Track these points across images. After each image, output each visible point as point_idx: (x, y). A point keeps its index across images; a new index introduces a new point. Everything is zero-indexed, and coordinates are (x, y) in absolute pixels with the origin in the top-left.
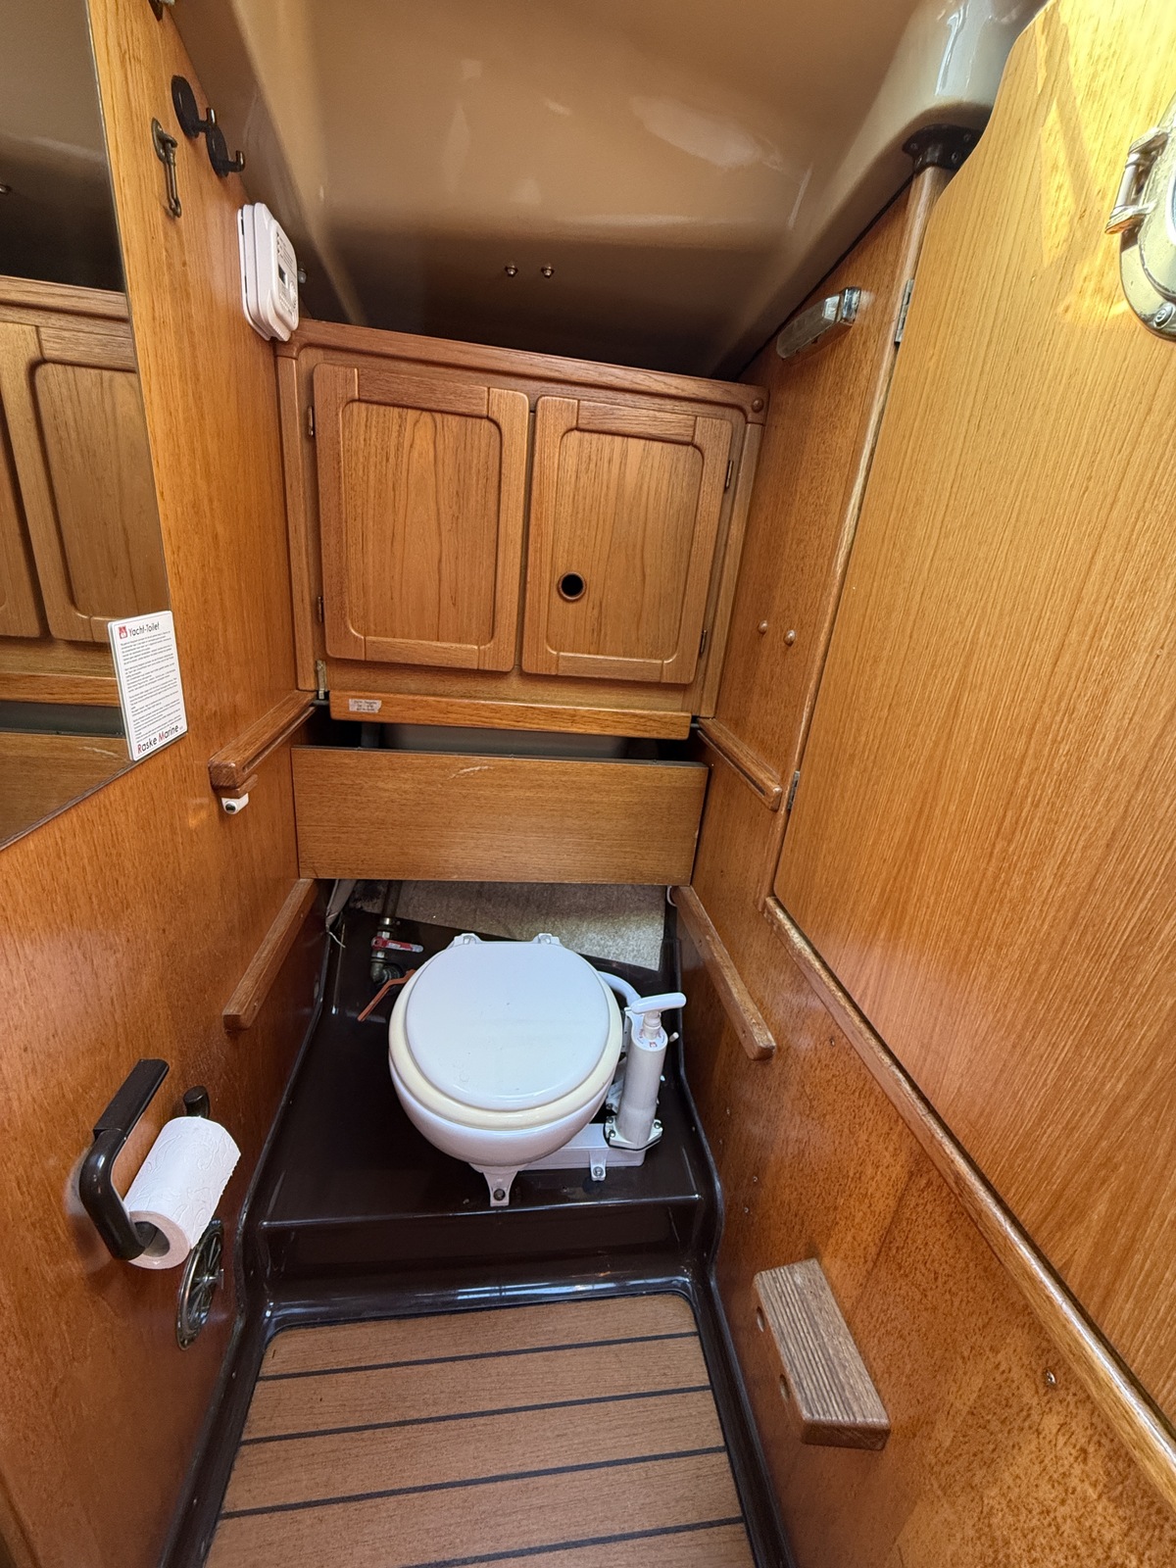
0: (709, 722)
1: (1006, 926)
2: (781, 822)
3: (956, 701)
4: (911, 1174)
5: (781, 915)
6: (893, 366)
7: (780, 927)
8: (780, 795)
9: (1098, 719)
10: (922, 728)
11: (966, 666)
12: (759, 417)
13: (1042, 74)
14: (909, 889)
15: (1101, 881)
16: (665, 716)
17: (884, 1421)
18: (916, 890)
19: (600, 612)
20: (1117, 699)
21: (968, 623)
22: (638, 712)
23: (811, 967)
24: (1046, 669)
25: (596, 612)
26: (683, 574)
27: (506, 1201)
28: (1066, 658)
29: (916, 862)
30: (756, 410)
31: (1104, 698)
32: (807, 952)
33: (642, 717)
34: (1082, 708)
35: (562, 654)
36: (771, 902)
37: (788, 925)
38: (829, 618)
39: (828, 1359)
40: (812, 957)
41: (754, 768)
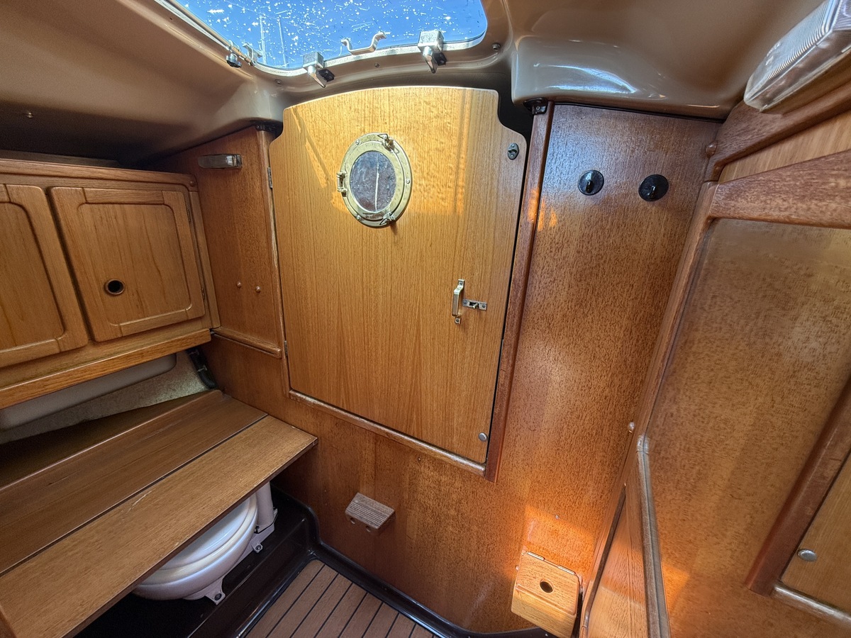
0: (219, 329)
1: (375, 366)
2: (285, 362)
3: (339, 310)
4: (375, 443)
5: (299, 395)
6: (272, 195)
7: (301, 398)
8: (281, 352)
9: (377, 311)
10: (332, 319)
11: (339, 299)
12: (195, 188)
13: (300, 129)
14: (346, 367)
15: (391, 348)
16: (196, 335)
17: (393, 511)
18: (348, 366)
19: (138, 294)
20: (379, 306)
21: (335, 287)
22: (180, 337)
23: (320, 406)
24: (361, 300)
25: (136, 295)
26: (181, 266)
27: (224, 595)
28: (365, 297)
29: (345, 358)
30: (192, 186)
31: (376, 306)
32: (316, 402)
33: (183, 339)
34: (373, 309)
35: (121, 324)
36: (291, 392)
37: (304, 397)
38: (278, 284)
39: (374, 511)
40: (319, 403)
41: (262, 345)
